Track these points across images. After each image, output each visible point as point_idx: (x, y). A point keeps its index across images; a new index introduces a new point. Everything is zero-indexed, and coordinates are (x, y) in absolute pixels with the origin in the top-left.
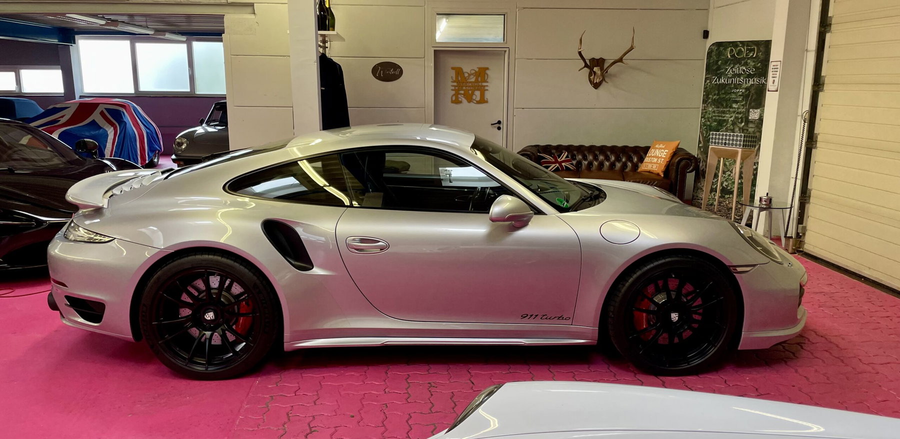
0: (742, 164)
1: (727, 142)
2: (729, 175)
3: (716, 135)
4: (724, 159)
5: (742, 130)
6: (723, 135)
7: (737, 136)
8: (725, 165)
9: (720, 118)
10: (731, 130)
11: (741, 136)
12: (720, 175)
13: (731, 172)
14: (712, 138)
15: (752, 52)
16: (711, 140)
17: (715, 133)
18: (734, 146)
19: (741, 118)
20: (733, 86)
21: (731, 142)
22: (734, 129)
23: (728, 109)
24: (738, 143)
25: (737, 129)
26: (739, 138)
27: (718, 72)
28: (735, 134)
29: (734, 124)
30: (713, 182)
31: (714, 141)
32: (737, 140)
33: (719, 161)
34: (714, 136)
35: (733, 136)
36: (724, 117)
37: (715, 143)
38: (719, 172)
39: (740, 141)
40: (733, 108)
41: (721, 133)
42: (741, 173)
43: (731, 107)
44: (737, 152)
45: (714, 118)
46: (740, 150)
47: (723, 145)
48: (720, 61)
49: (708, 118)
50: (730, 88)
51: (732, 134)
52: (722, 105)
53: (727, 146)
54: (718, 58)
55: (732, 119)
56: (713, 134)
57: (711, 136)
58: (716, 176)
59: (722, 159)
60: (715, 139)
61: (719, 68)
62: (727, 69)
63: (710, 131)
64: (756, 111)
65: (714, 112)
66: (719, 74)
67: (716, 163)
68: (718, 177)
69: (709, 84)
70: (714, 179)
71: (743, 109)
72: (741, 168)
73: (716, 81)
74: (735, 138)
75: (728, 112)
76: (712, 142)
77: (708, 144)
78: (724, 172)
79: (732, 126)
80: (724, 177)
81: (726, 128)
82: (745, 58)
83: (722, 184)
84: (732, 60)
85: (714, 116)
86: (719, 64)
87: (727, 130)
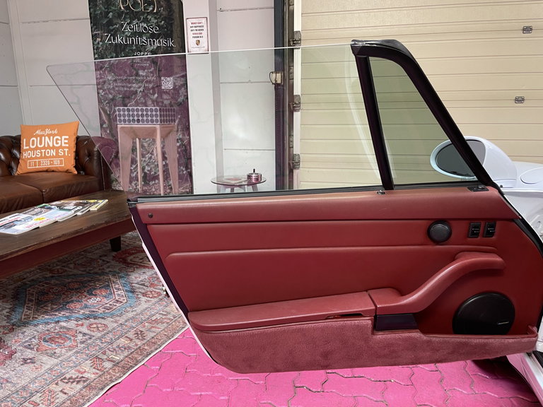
0: (163, 142)
1: (140, 118)
2: (151, 158)
3: (124, 110)
4: (139, 139)
5: (156, 102)
6: (133, 110)
7: (151, 110)
8: (142, 146)
9: (125, 89)
10: (142, 103)
11: (156, 110)
12: (138, 159)
13: (152, 154)
14: (120, 116)
15: (152, 6)
16: (118, 118)
17: (121, 108)
18: (150, 123)
19: (153, 88)
20: (134, 48)
21: (145, 118)
22: (146, 102)
23: (134, 78)
24: (154, 118)
25: (150, 102)
26: (154, 113)
27: (111, 28)
28: (149, 108)
29: (145, 95)
30: (131, 170)
31: (122, 118)
32: (152, 116)
33: (134, 143)
34: (122, 113)
35: (147, 110)
36: (130, 87)
37: (125, 121)
38: (136, 156)
39: (156, 115)
40: (139, 76)
41: (130, 108)
42: (163, 154)
43: (137, 75)
44: (154, 130)
45: (117, 89)
46: (158, 127)
47: (136, 123)
48: (111, 13)
49: (109, 89)
50: (132, 50)
51: (144, 108)
52: (125, 72)
53: (141, 123)
54: (107, 8)
55: (141, 89)
56: (119, 110)
57: (117, 113)
58: (133, 161)
59: (137, 139)
60: (124, 116)
61: (110, 23)
62: (122, 25)
63: (115, 106)
64: (168, 79)
65: (115, 80)
66: (112, 30)
67: (129, 145)
68: (136, 162)
69: (101, 43)
70: (131, 166)
71: (153, 76)
72: (163, 148)
73: (110, 40)
74: (149, 113)
75: (134, 81)
76: (120, 121)
77: (115, 123)
78: (143, 156)
79: (142, 98)
80: (145, 161)
81: (136, 102)
82: (144, 13)
83: (143, 169)
84: (127, 13)
85: (116, 86)
86: (111, 17)
87: (137, 104)
